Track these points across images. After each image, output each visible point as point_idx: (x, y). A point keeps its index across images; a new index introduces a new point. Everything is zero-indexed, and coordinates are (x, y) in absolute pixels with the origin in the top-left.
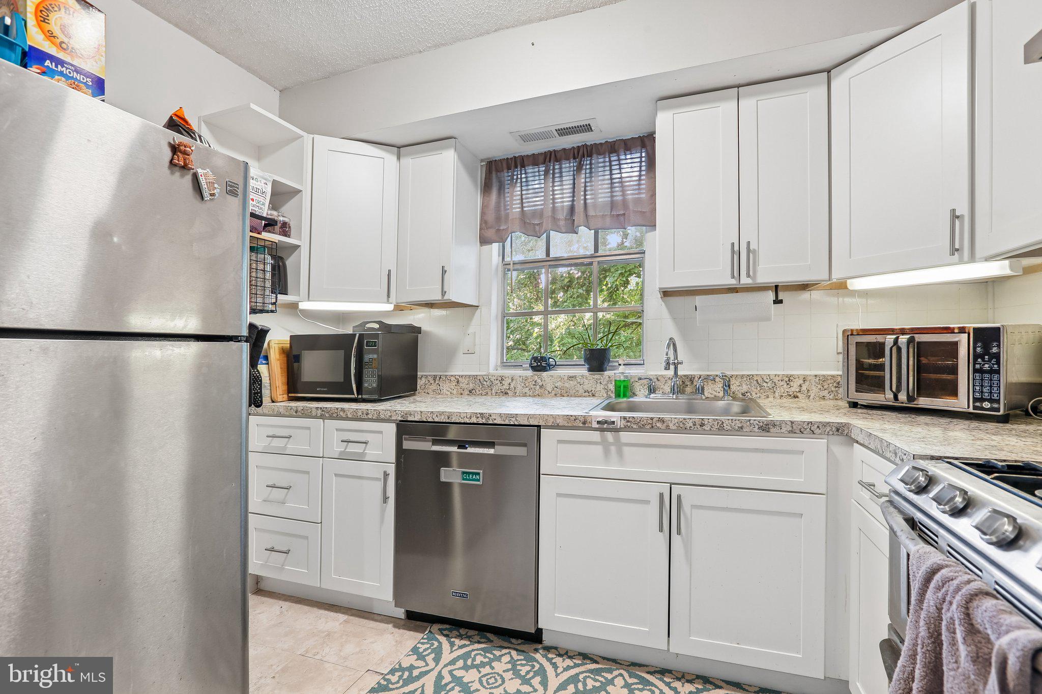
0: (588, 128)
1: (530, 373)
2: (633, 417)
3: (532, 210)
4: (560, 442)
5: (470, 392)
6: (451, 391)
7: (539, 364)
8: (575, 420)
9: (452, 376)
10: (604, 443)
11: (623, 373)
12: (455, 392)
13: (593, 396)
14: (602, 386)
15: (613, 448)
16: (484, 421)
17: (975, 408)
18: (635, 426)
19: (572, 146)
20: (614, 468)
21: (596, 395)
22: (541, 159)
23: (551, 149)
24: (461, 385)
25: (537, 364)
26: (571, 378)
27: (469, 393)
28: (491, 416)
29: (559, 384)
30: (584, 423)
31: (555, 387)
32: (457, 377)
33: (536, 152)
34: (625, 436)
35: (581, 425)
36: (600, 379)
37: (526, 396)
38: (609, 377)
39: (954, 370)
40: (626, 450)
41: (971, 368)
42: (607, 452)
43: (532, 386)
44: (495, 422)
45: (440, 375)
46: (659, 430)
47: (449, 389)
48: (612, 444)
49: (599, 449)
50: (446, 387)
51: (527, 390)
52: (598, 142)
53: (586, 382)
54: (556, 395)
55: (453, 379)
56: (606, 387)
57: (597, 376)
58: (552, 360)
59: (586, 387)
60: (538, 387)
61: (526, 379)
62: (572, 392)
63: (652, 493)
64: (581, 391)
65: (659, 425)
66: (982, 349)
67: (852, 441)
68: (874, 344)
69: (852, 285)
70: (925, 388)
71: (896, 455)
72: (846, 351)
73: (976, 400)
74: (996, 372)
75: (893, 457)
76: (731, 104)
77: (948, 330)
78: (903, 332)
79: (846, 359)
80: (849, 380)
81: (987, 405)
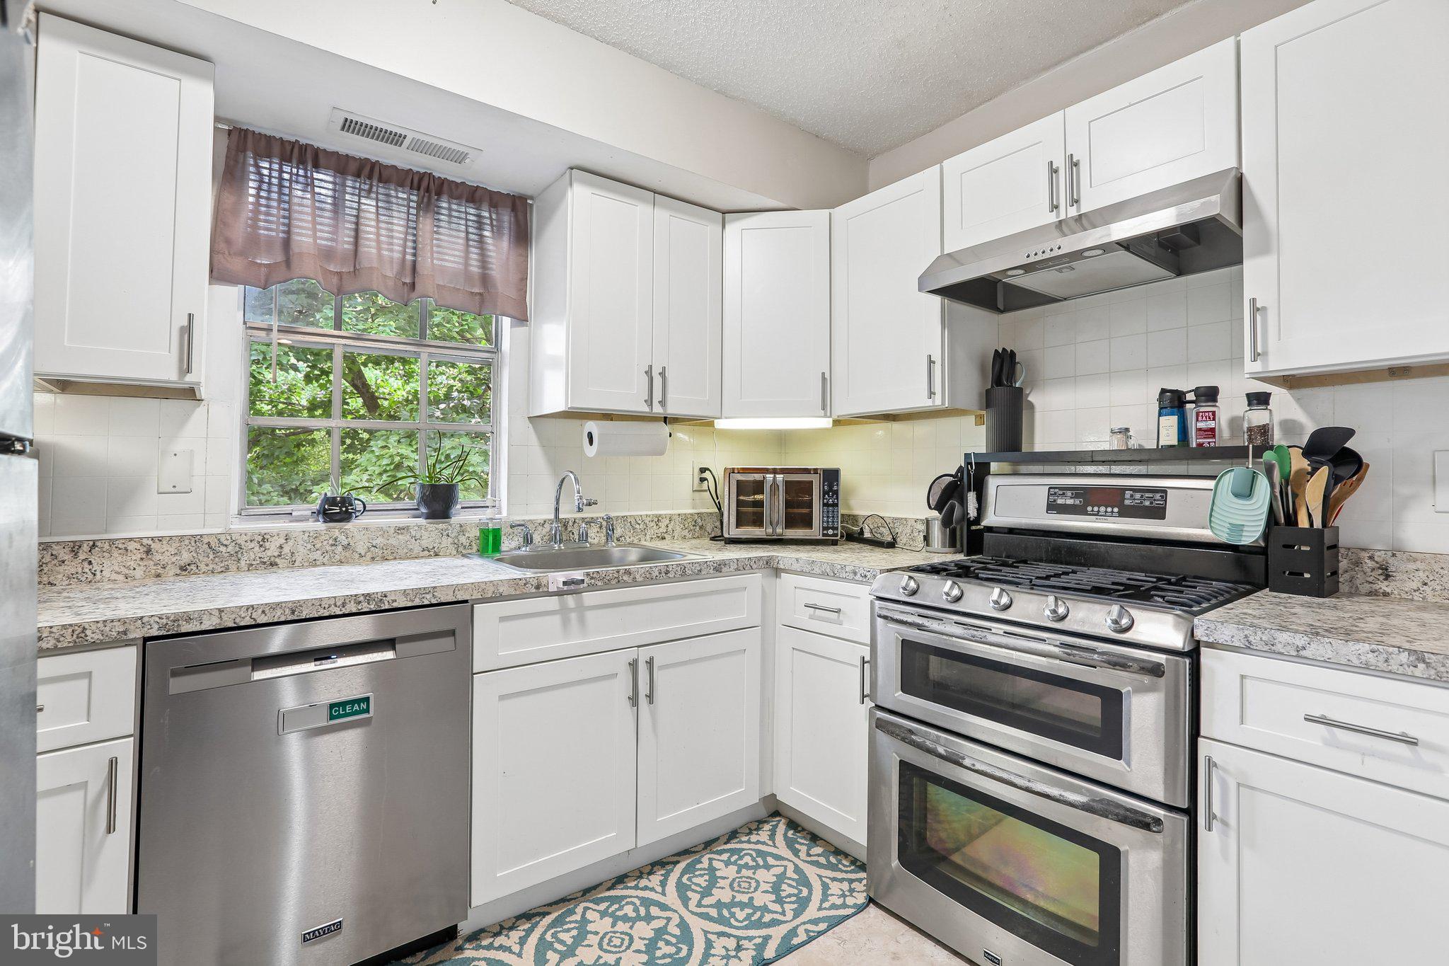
0: (460, 158)
1: (320, 526)
2: (598, 572)
3: (326, 246)
4: (503, 619)
5: (183, 569)
6: (126, 571)
7: (344, 509)
8: (525, 584)
9: (131, 539)
10: (563, 611)
11: (492, 519)
12: (139, 573)
13: (436, 555)
14: (450, 539)
15: (573, 616)
16: (373, 607)
17: (824, 535)
18: (599, 583)
19: (409, 167)
20: (576, 642)
21: (440, 554)
22: (353, 167)
23: (374, 159)
24: (157, 557)
25: (341, 509)
26: (400, 530)
27: (178, 572)
28: (386, 596)
29: (379, 541)
30: (538, 587)
31: (373, 546)
32: (145, 542)
33: (351, 153)
34: (589, 598)
35: (534, 591)
36: (447, 529)
37: (316, 566)
38: (461, 526)
39: (810, 505)
40: (590, 615)
41: (821, 503)
42: (566, 623)
43: (328, 548)
44: (395, 605)
45: (94, 541)
46: (627, 585)
47: (123, 569)
48: (572, 610)
49: (556, 619)
50: (109, 566)
51: (317, 555)
52: (451, 178)
53: (425, 535)
54: (373, 558)
55: (132, 546)
56: (456, 541)
57: (442, 525)
58: (360, 503)
59: (425, 543)
60: (340, 548)
61: (317, 535)
62: (402, 552)
63: (619, 663)
64: (417, 549)
65: (626, 578)
66: (829, 486)
67: (777, 572)
68: (755, 482)
69: (720, 424)
70: (791, 522)
71: (855, 573)
72: (727, 489)
73: (824, 529)
74: (837, 505)
75: (851, 576)
76: (648, 209)
77: (807, 471)
78: (775, 471)
79: (727, 497)
80: (730, 516)
81: (830, 532)
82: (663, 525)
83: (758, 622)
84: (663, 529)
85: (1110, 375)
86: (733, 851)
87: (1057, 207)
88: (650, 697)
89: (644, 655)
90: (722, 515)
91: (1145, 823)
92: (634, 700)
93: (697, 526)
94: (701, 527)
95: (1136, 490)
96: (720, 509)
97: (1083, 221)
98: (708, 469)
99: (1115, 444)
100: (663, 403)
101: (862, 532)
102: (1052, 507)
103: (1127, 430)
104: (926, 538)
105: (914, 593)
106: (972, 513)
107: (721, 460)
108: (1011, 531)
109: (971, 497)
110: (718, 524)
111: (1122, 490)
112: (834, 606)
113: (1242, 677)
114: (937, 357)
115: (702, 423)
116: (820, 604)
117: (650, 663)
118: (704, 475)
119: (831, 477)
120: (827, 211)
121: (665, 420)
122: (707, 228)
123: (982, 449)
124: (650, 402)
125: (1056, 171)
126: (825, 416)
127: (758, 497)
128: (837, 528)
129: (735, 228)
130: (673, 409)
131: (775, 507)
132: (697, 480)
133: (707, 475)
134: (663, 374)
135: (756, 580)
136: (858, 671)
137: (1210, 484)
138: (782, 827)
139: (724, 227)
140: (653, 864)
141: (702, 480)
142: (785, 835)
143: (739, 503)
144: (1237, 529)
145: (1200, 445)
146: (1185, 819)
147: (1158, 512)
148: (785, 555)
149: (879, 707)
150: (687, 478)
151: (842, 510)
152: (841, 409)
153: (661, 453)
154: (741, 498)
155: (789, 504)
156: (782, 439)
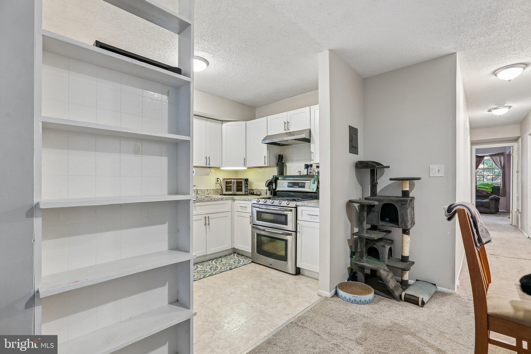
17: (245, 193)
18: (198, 201)
34: (197, 204)
39: (242, 186)
40: (197, 207)
41: (244, 186)
46: (203, 202)
63: (203, 217)
65: (203, 200)
66: (246, 182)
67: (234, 200)
68: (230, 181)
69: (221, 168)
70: (238, 190)
71: (249, 199)
72: (223, 183)
73: (245, 192)
74: (248, 186)
75: (248, 200)
76: (205, 122)
77: (241, 179)
78: (234, 179)
79: (223, 185)
80: (224, 189)
81: (246, 192)
82: (209, 191)
83: (230, 210)
84: (209, 192)
85: (299, 161)
86: (226, 258)
87: (286, 130)
88: (209, 224)
89: (207, 216)
90: (222, 189)
91: (289, 235)
92: (205, 224)
93: (216, 191)
94: (217, 192)
95: (301, 183)
96: (222, 188)
97: (290, 134)
98: (219, 179)
99: (298, 174)
100: (209, 164)
101: (254, 192)
102: (289, 186)
103: (300, 171)
104: (266, 193)
105: (259, 202)
106: (274, 188)
107: (222, 176)
108: (282, 191)
109: (274, 184)
110: (221, 191)
111: (299, 183)
112: (245, 206)
113: (302, 210)
114: (266, 156)
115: (218, 168)
116: (242, 206)
117: (208, 217)
118: (218, 180)
119: (246, 180)
120: (245, 122)
121: (209, 168)
122: (218, 125)
123: (276, 175)
124: (206, 164)
125: (286, 123)
126: (245, 167)
127: (230, 185)
128: (248, 192)
129: (225, 125)
130: (211, 166)
131: (234, 187)
132: (216, 181)
133: (219, 180)
134: (209, 158)
135: (230, 202)
136: (249, 218)
137: (310, 182)
138: (236, 254)
139: (222, 124)
140: (209, 260)
141: (218, 181)
142: (237, 255)
143: (226, 186)
144: (313, 189)
145: (309, 175)
146: (295, 233)
147: (304, 187)
148: (236, 197)
149: (253, 224)
150: (214, 181)
151: (249, 188)
152: (249, 165)
153: (209, 175)
154: (227, 185)
155: (237, 186)
156: (236, 172)
